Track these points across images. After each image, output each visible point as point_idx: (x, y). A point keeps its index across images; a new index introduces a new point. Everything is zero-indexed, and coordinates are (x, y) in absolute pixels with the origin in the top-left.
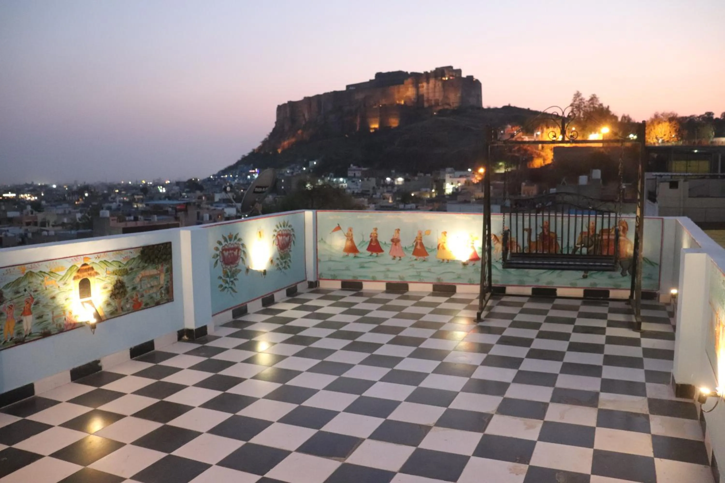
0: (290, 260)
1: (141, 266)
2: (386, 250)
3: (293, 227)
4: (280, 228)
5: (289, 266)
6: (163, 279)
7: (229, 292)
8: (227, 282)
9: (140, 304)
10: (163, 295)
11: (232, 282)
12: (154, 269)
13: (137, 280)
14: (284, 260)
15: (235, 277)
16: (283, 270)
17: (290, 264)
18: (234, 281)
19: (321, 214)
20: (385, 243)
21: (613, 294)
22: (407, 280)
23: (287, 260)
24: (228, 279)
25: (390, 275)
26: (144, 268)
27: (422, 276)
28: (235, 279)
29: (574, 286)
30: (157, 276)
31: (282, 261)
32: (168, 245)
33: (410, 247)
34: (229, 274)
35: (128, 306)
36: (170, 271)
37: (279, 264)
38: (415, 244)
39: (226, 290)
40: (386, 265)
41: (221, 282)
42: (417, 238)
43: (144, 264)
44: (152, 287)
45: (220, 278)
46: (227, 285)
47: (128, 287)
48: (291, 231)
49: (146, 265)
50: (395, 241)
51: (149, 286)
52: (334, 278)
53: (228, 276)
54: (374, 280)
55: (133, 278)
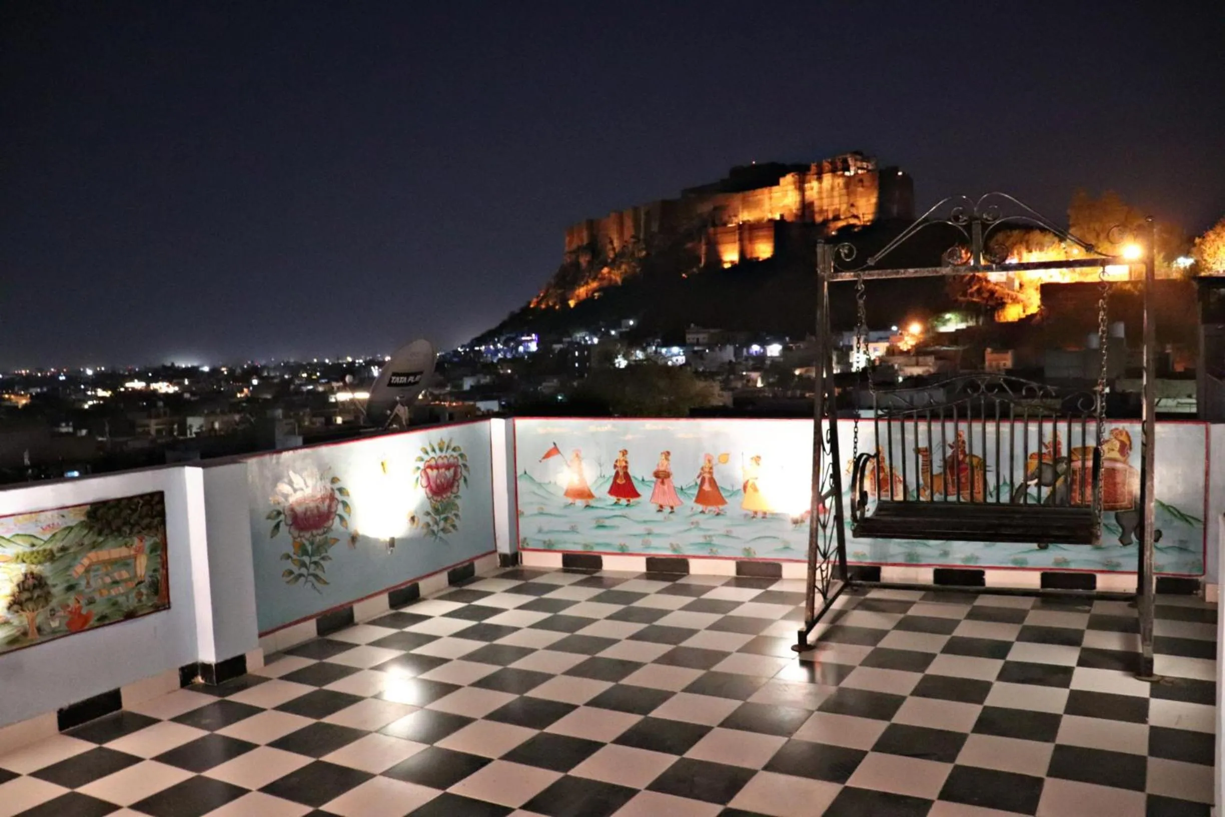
0: (456, 515)
1: (86, 542)
2: (645, 492)
3: (462, 451)
4: (432, 454)
5: (454, 526)
6: (142, 566)
7: (309, 585)
8: (303, 565)
9: (86, 619)
10: (144, 598)
11: (316, 563)
12: (120, 546)
13: (80, 570)
14: (443, 516)
15: (323, 555)
16: (441, 534)
17: (457, 522)
18: (322, 562)
19: (523, 424)
20: (643, 480)
21: (1103, 583)
22: (686, 551)
23: (450, 515)
24: (306, 559)
25: (655, 542)
26: (94, 546)
27: (714, 545)
28: (323, 558)
29: (1020, 566)
30: (129, 561)
31: (437, 518)
32: (156, 499)
33: (690, 488)
34: (309, 548)
35: (55, 624)
36: (161, 549)
37: (431, 523)
38: (699, 481)
39: (302, 579)
40: (645, 522)
41: (289, 565)
42: (702, 469)
43: (95, 538)
44: (116, 582)
45: (288, 557)
46: (304, 571)
47: (54, 586)
48: (459, 458)
49: (101, 539)
50: (662, 476)
51: (108, 580)
52: (549, 548)
53: (305, 552)
54: (623, 552)
55: (69, 567)
